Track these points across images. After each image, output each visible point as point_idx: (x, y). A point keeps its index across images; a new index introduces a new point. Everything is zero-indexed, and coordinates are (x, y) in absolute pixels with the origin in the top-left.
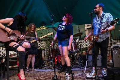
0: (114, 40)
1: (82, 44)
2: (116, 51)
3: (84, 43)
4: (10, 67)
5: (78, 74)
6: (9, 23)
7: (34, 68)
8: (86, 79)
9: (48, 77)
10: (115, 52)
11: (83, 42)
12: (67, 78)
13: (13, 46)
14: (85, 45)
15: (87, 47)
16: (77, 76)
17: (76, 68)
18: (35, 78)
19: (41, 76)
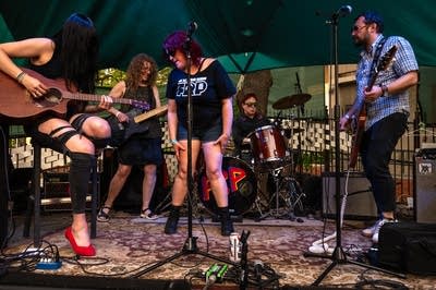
0: (427, 126)
1: (312, 139)
2: (429, 165)
3: (317, 135)
4: (44, 201)
5: (281, 239)
6: (37, 57)
7: (148, 212)
8: (302, 258)
9: (172, 243)
10: (425, 168)
11: (316, 131)
12: (233, 249)
13: (53, 132)
14: (321, 140)
15: (328, 147)
16: (273, 247)
17: (278, 218)
18: (128, 243)
19: (151, 239)
